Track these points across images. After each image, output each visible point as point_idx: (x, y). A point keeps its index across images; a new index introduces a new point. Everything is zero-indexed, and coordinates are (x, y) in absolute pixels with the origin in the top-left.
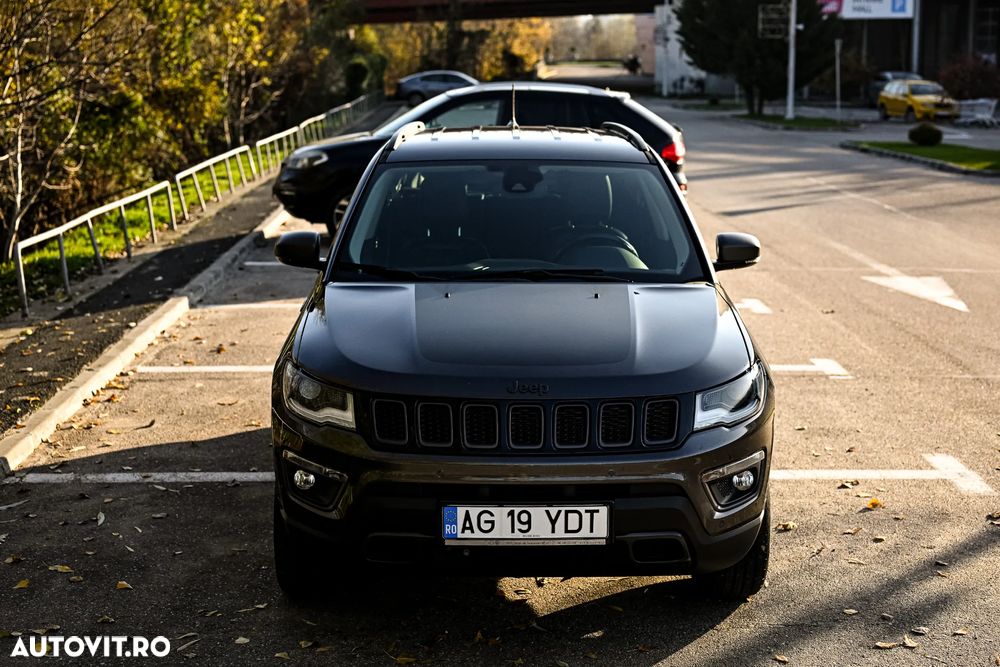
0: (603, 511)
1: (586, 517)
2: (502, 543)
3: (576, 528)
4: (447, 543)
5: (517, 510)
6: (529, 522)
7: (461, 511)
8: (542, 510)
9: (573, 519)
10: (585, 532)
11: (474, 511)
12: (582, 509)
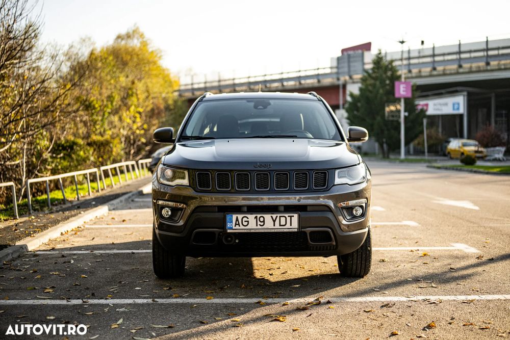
0: (296, 216)
1: (288, 219)
2: (252, 231)
3: (284, 224)
4: (229, 231)
5: (259, 216)
6: (264, 221)
7: (234, 217)
8: (270, 216)
9: (283, 219)
10: (288, 226)
11: (240, 217)
12: (286, 215)
